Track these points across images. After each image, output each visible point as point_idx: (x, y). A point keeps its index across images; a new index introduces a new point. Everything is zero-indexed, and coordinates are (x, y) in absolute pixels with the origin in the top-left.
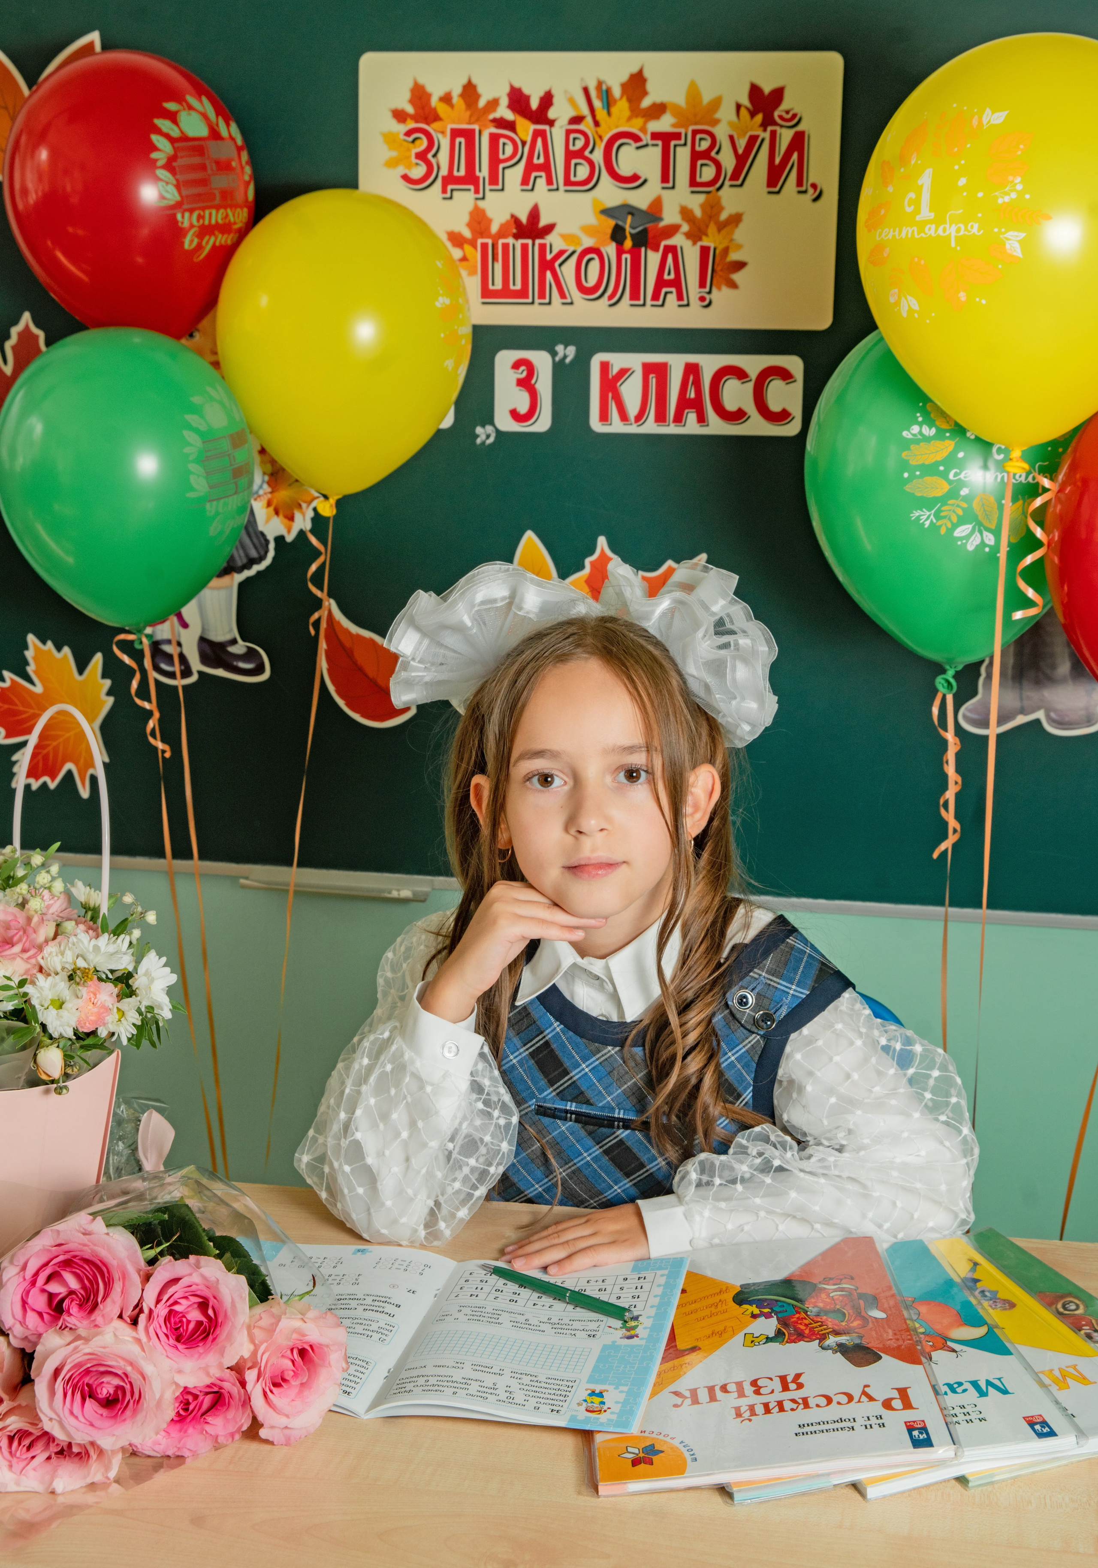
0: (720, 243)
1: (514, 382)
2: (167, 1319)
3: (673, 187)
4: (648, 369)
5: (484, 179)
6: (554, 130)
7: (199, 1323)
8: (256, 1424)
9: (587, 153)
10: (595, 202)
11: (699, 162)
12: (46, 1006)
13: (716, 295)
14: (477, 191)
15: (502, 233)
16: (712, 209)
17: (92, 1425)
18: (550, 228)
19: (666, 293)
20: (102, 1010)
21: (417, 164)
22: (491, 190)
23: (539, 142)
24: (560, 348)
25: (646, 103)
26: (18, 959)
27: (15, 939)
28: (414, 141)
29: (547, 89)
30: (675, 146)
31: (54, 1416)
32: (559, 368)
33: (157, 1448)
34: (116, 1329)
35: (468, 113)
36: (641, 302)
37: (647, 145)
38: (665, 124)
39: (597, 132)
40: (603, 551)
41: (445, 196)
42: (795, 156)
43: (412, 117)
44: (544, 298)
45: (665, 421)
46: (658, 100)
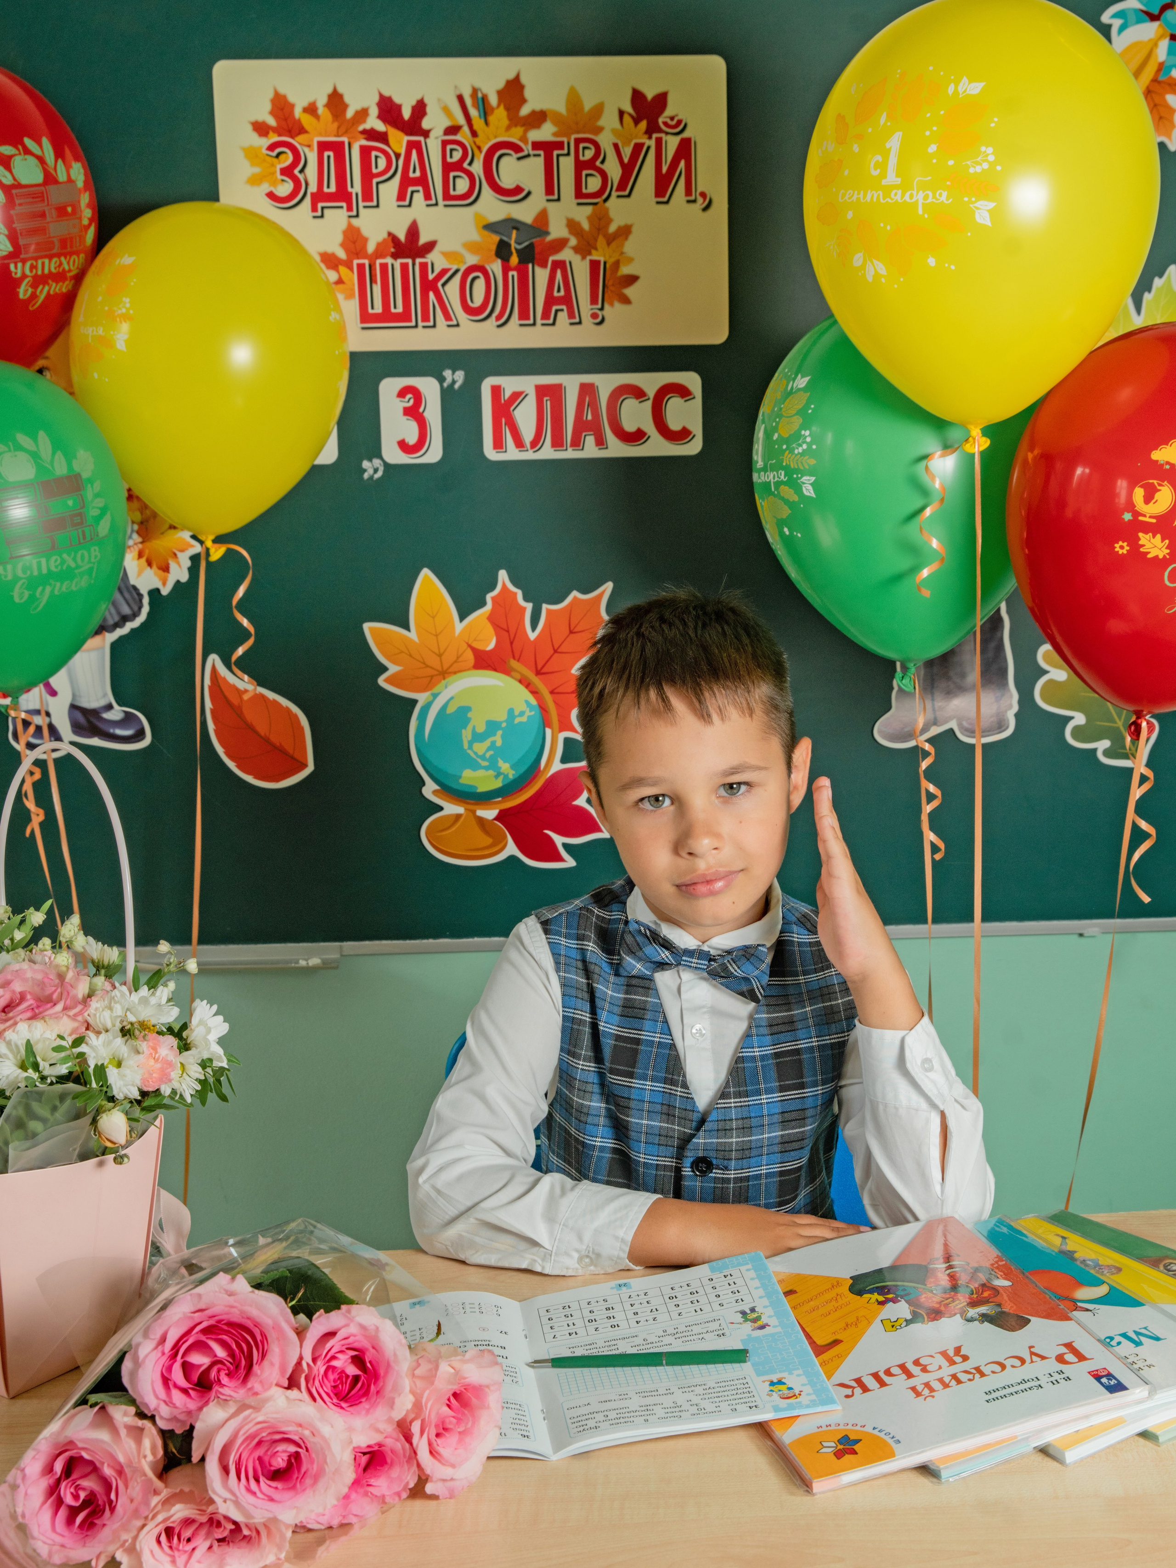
0: (610, 257)
1: (401, 411)
2: (326, 1375)
3: (559, 199)
4: (542, 391)
5: (357, 195)
6: (428, 141)
7: (356, 1378)
8: (422, 1479)
9: (465, 165)
10: (477, 216)
11: (584, 173)
12: (106, 1065)
13: (608, 311)
14: (350, 209)
15: (380, 252)
16: (601, 220)
17: (271, 1500)
18: (430, 246)
19: (557, 311)
20: (165, 1065)
21: (283, 180)
22: (365, 207)
23: (414, 153)
24: (448, 374)
25: (525, 111)
26: (64, 1017)
27: (55, 997)
28: (278, 156)
29: (419, 97)
30: (558, 156)
31: (227, 1495)
32: (447, 394)
35: (336, 125)
36: (531, 321)
37: (528, 156)
38: (545, 133)
39: (475, 143)
40: (504, 585)
41: (316, 214)
42: (682, 164)
43: (275, 130)
44: (428, 321)
45: (562, 446)
46: (538, 108)
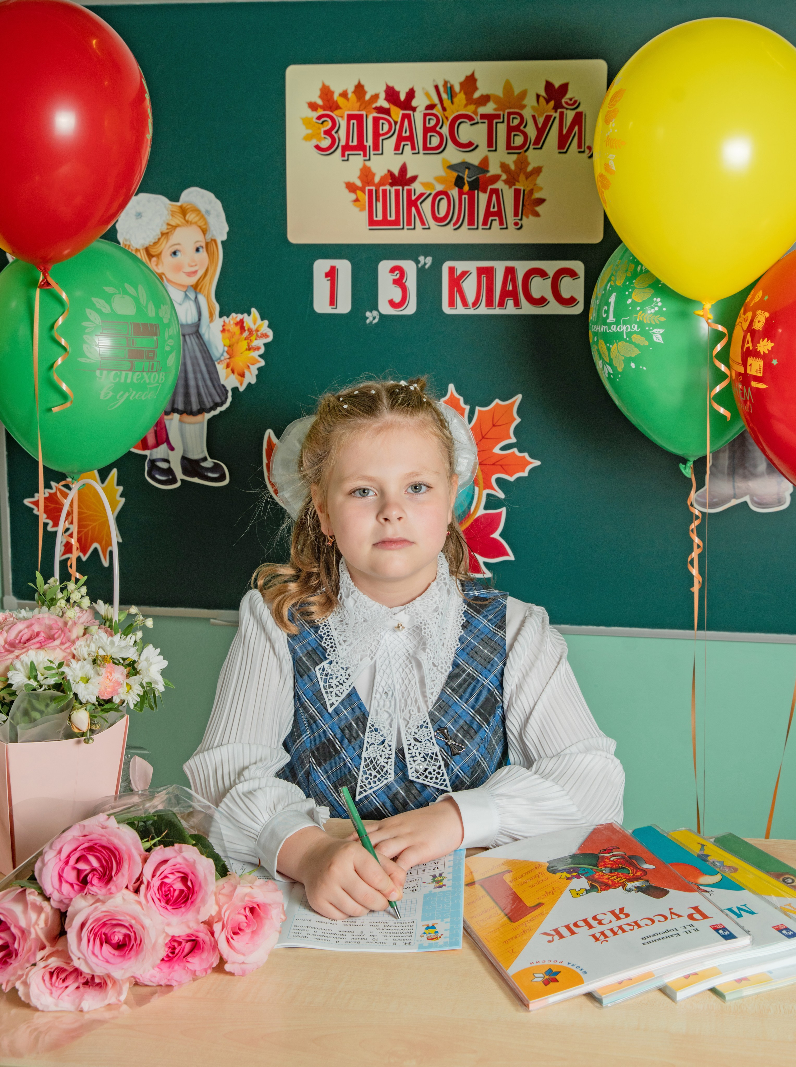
0: (528, 187)
1: (391, 282)
2: (160, 888)
3: (496, 150)
4: (481, 271)
5: (370, 147)
6: (415, 114)
7: (181, 891)
8: (222, 961)
9: (438, 129)
11: (513, 134)
12: (77, 681)
13: (525, 221)
14: (365, 155)
15: (382, 183)
16: (522, 164)
17: (108, 962)
18: (414, 179)
19: (492, 221)
20: (116, 685)
21: (325, 138)
22: (374, 154)
23: (406, 122)
24: (421, 258)
25: (477, 95)
26: (58, 649)
27: (56, 636)
28: (322, 123)
29: (411, 87)
30: (497, 123)
31: (80, 956)
32: (421, 272)
33: (153, 979)
34: (124, 894)
35: (359, 104)
36: (476, 227)
37: (478, 123)
38: (489, 108)
39: (444, 115)
40: (452, 393)
41: (344, 158)
42: (576, 128)
43: (322, 107)
44: (411, 225)
45: (492, 306)
46: (485, 93)
